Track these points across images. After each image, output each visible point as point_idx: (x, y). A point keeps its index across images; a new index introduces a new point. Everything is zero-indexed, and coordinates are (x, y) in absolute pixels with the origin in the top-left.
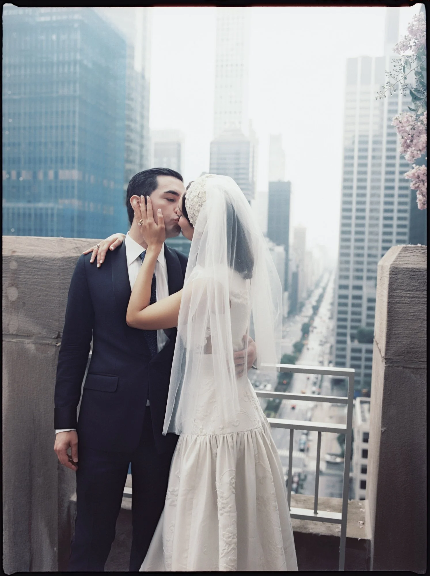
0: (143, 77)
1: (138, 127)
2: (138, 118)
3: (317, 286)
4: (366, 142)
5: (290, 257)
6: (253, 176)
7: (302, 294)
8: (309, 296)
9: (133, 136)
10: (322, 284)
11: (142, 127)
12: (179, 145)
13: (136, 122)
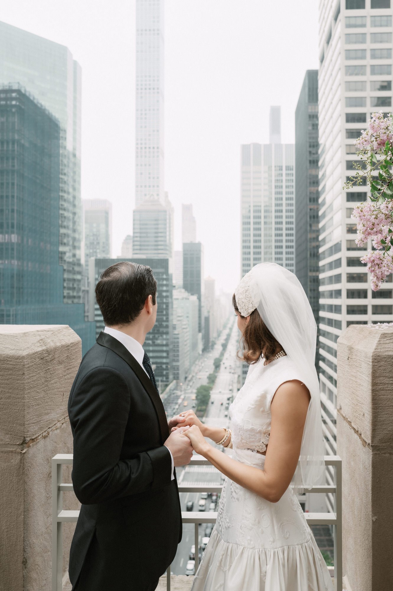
0: (74, 156)
1: (70, 197)
2: (71, 190)
3: (225, 327)
4: (260, 211)
5: (202, 304)
6: (170, 239)
7: (213, 335)
8: (219, 336)
9: (66, 205)
10: (229, 326)
11: (74, 197)
12: (107, 213)
13: (68, 193)
